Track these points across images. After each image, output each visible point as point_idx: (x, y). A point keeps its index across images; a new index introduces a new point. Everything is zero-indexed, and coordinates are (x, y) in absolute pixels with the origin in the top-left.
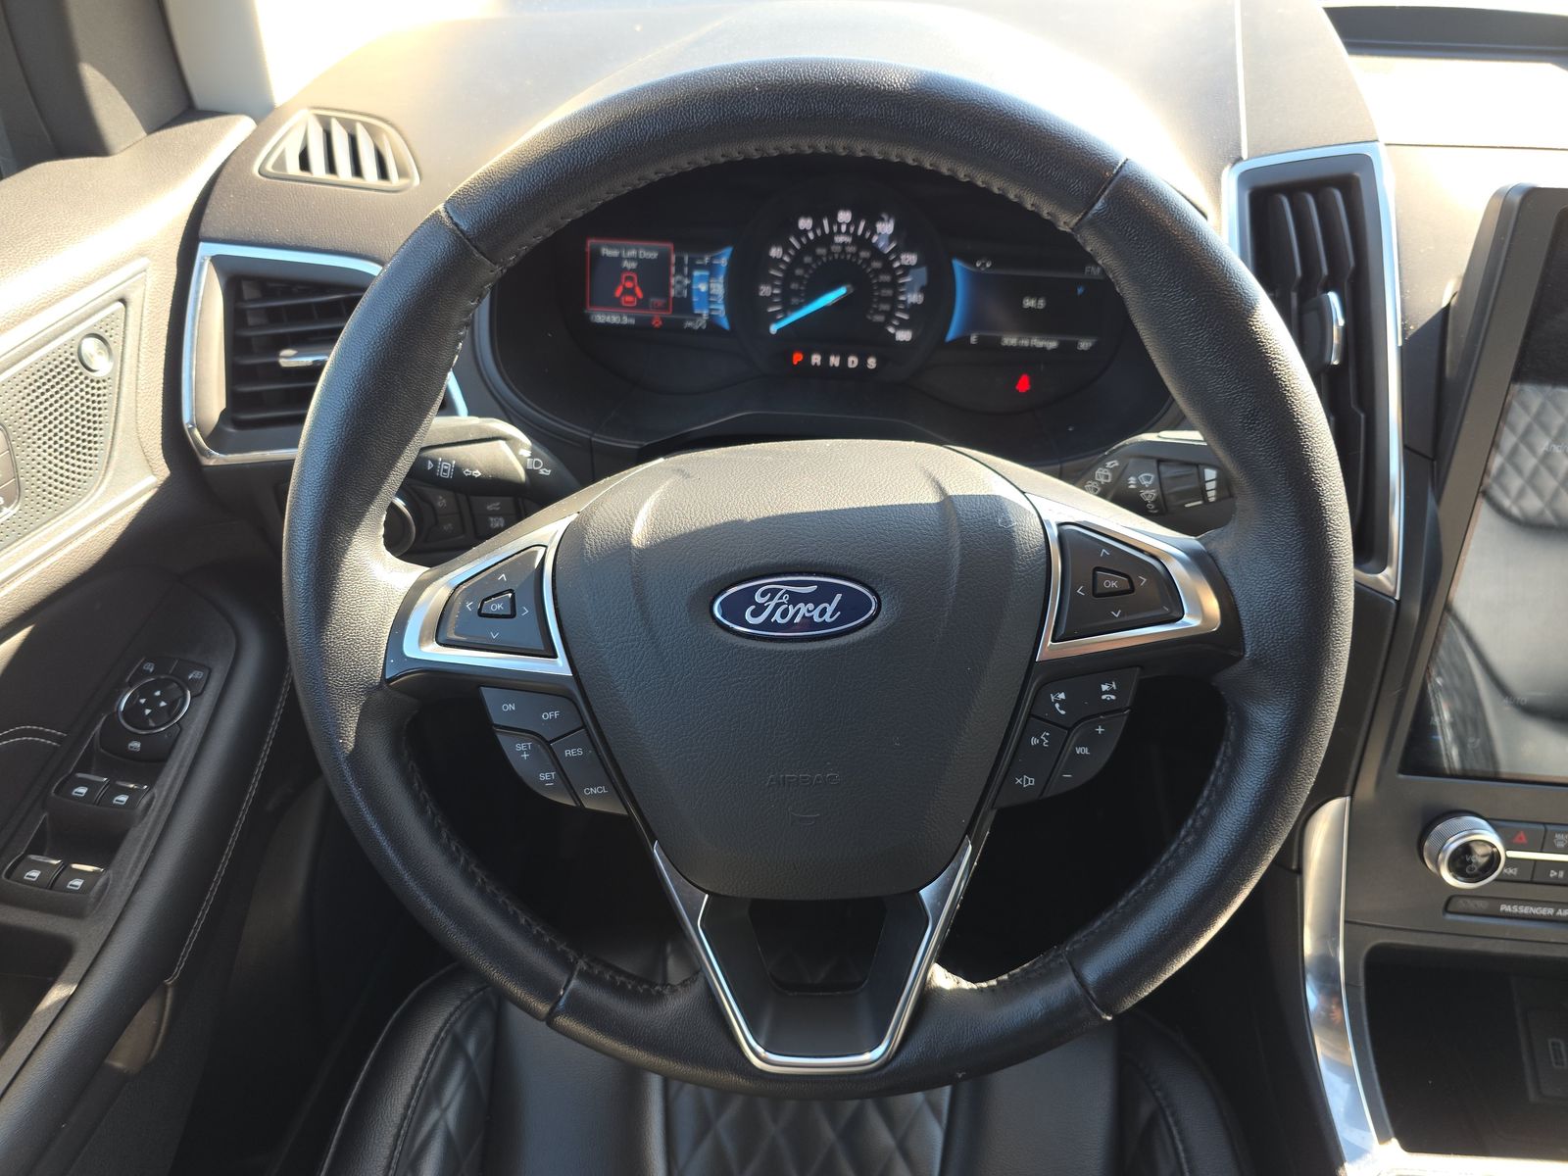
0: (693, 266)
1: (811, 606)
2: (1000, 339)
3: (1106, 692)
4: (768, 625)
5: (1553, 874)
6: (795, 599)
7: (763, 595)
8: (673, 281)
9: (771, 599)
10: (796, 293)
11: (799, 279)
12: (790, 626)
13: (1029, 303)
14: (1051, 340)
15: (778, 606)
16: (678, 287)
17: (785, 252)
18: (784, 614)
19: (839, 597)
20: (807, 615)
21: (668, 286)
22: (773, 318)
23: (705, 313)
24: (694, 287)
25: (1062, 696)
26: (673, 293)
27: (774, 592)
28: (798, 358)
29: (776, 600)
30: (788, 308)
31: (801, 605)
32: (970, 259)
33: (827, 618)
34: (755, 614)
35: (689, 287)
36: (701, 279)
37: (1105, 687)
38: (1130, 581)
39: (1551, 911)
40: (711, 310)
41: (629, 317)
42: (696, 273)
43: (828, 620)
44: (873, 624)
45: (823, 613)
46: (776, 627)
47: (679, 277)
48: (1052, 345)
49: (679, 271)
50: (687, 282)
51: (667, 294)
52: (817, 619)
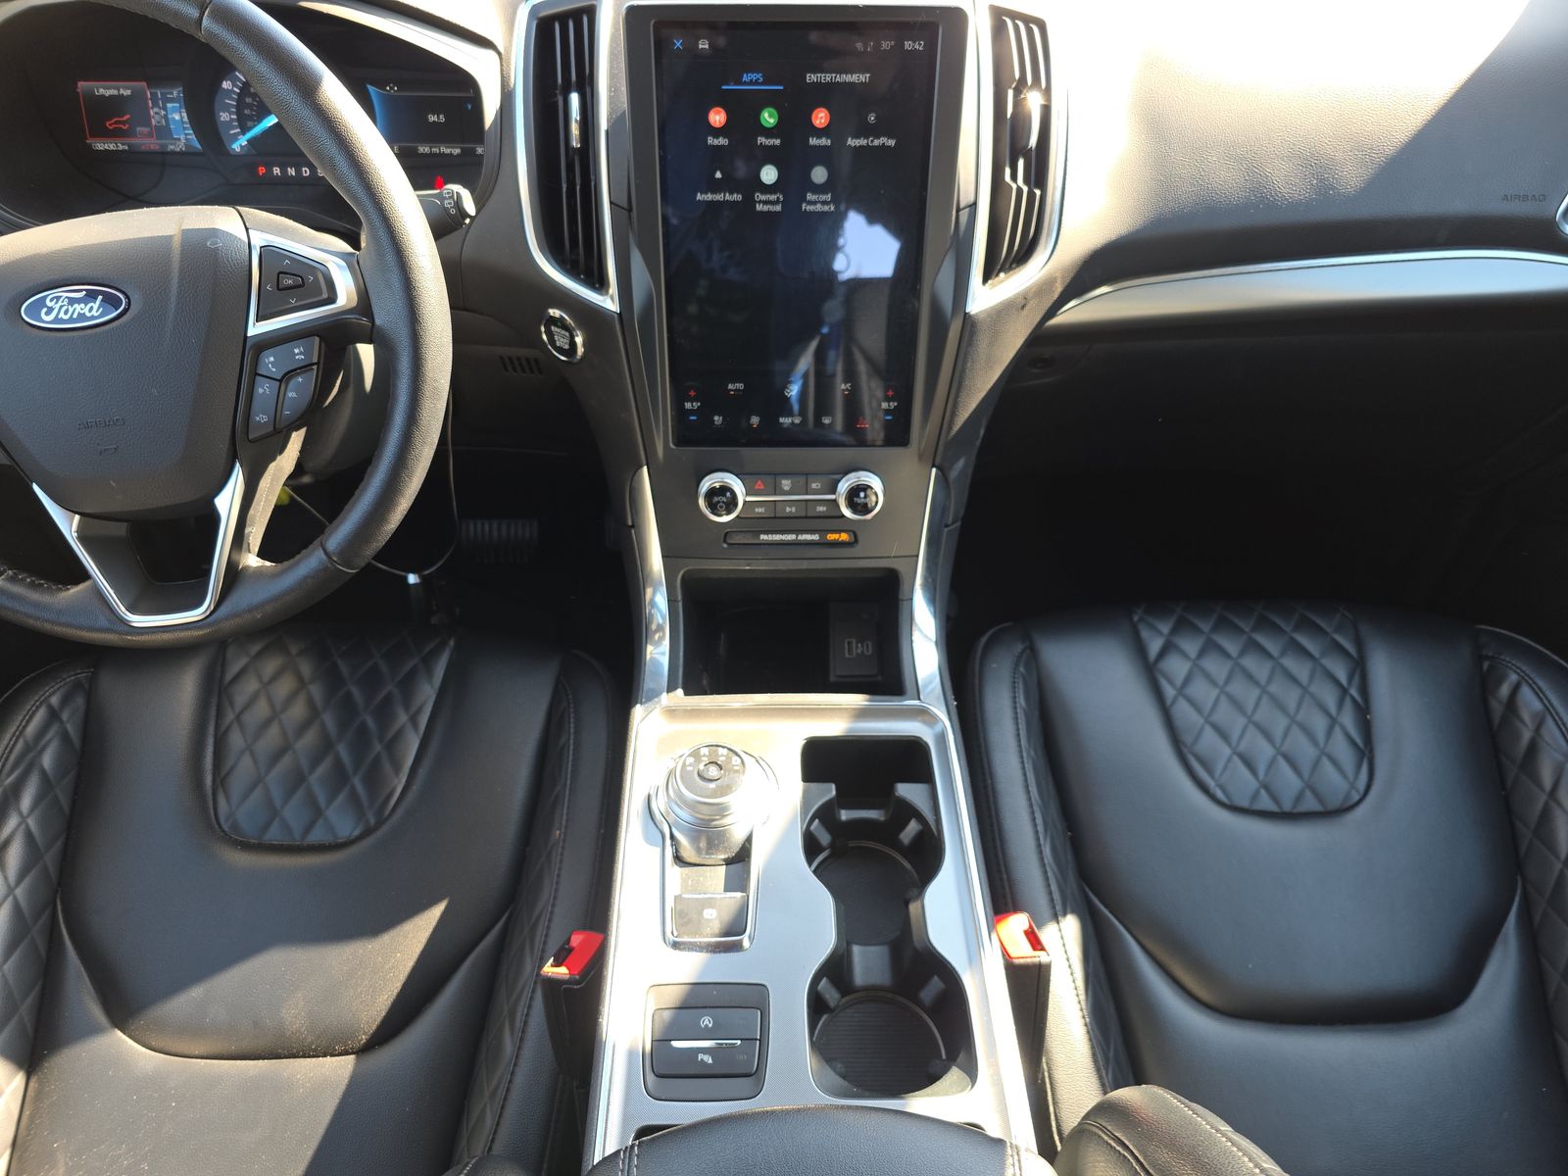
0: (166, 100)
1: (82, 305)
2: (416, 149)
3: (298, 354)
4: (57, 320)
5: (788, 509)
6: (72, 301)
7: (51, 300)
8: (152, 113)
9: (56, 303)
10: (250, 118)
11: (250, 106)
12: (71, 320)
13: (432, 118)
14: (457, 147)
15: (61, 307)
16: (157, 117)
17: (234, 85)
18: (66, 312)
19: (100, 297)
20: (82, 312)
21: (149, 117)
22: (235, 138)
23: (182, 137)
24: (170, 116)
25: (272, 359)
26: (153, 122)
27: (58, 298)
28: (262, 170)
29: (60, 303)
30: (244, 130)
31: (76, 305)
32: (380, 85)
33: (94, 313)
34: (47, 314)
35: (166, 117)
36: (174, 110)
37: (296, 351)
38: (303, 280)
39: (801, 537)
40: (186, 134)
41: (123, 144)
42: (169, 105)
43: (96, 314)
44: (125, 317)
45: (91, 309)
46: (62, 321)
47: (156, 110)
48: (457, 151)
49: (155, 104)
50: (163, 112)
51: (149, 124)
52: (88, 315)
